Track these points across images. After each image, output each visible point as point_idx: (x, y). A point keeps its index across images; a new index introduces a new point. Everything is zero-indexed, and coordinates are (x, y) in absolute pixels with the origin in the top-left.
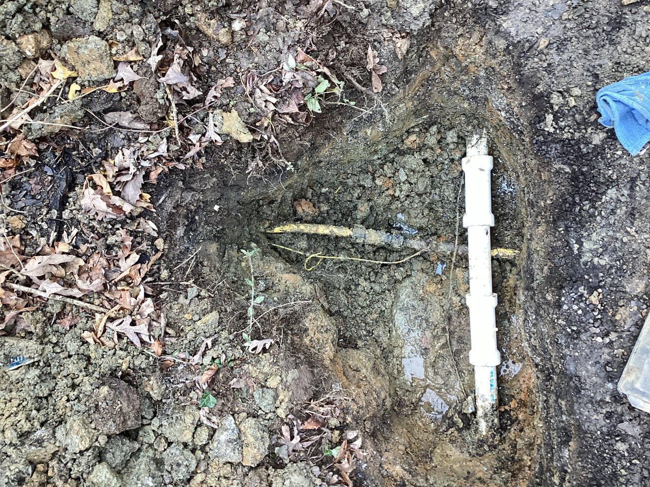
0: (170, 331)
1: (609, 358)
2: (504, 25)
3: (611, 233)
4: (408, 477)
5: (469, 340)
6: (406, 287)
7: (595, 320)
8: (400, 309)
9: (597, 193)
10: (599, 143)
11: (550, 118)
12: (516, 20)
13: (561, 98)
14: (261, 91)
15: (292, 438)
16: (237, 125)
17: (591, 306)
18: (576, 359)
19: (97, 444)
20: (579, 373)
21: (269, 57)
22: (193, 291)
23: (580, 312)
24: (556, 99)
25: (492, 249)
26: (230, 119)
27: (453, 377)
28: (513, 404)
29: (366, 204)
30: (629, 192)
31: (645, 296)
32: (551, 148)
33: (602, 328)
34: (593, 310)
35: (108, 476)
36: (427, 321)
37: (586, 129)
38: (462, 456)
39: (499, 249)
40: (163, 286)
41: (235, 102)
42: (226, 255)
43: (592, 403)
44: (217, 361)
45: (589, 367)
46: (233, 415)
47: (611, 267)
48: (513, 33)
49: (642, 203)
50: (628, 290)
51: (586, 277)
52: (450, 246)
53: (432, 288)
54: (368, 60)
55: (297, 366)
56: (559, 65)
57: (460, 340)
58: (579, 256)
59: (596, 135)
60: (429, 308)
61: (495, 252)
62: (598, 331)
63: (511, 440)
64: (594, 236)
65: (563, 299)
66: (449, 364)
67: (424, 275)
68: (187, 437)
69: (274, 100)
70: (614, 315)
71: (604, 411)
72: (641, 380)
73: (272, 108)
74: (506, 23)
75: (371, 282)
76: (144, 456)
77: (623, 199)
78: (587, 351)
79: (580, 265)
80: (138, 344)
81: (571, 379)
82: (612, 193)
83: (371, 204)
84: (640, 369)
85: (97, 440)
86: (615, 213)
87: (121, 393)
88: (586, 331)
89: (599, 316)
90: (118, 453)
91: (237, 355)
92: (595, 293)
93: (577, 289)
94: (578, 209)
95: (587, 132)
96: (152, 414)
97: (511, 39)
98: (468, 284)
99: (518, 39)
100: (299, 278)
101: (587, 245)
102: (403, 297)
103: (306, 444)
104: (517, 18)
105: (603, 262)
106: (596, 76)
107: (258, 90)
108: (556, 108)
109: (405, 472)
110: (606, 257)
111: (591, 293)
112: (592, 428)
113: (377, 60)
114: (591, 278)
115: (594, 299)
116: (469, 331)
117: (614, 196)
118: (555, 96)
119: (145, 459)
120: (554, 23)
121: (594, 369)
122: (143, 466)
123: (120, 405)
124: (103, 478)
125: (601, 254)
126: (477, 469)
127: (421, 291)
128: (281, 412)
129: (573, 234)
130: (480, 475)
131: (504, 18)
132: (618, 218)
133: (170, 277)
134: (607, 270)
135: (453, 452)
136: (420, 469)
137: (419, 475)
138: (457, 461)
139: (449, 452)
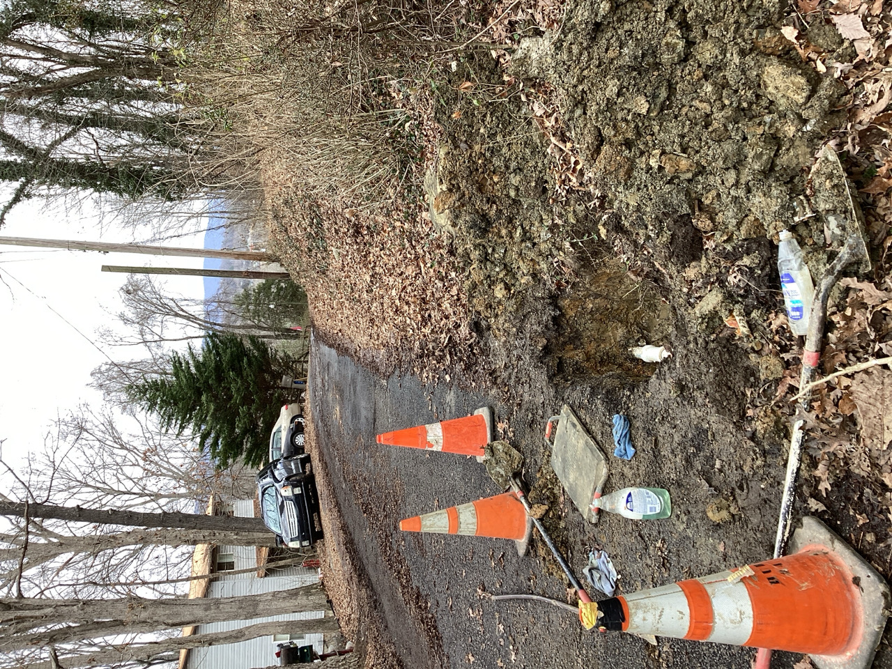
135: (621, 332)
136: (597, 316)
137: (593, 316)
138: (614, 335)
139: (620, 330)
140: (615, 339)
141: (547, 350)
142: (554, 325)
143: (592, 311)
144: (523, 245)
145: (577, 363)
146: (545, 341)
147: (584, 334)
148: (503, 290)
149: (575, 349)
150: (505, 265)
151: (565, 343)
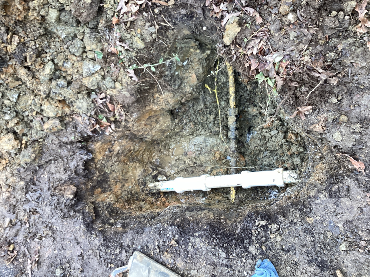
0: (128, 24)
1: (150, 248)
2: (322, 195)
3: (204, 253)
4: (115, 153)
5: (193, 176)
6: (217, 141)
7: (165, 242)
8: (205, 139)
9: (222, 247)
10: (250, 250)
11: (263, 223)
12: (326, 203)
13: (276, 230)
14: (260, 42)
15: (101, 99)
16: (232, 33)
17: (170, 241)
18: (150, 232)
19: (65, 6)
20: (144, 234)
21: (280, 43)
22: (153, 30)
23: (168, 235)
24: (274, 227)
25: (234, 187)
26: (234, 28)
27: (176, 169)
28: (164, 199)
29: (257, 112)
30: (224, 264)
31: (175, 267)
32: (249, 223)
33: (161, 245)
34: (169, 242)
35: (54, 17)
36: (200, 154)
37: (258, 243)
38: (137, 176)
39: (234, 191)
40: (150, 12)
41: (249, 27)
42: (187, 40)
43: (132, 239)
44: (120, 54)
45: (146, 238)
46: (101, 68)
47: (188, 252)
48: (316, 201)
49: (219, 270)
50: (178, 259)
51: (183, 239)
52: (234, 164)
53: (217, 155)
54: (303, 107)
55: (132, 95)
56: (296, 229)
57: (193, 172)
58: (192, 236)
59: (254, 248)
60: (206, 154)
61: (232, 189)
62: (161, 243)
63: (147, 198)
64: (202, 244)
65: (173, 227)
66: (182, 166)
67: (224, 150)
68: (88, 48)
69: (255, 53)
70: (167, 251)
71: (130, 244)
72: (137, 262)
73: (249, 53)
74: (323, 197)
75: (214, 121)
76: (74, 29)
77: (220, 260)
78: (152, 238)
79: (189, 236)
80: (118, 9)
81: (142, 230)
82: (223, 255)
83: (258, 115)
84: (141, 262)
85: (67, 5)
86: (214, 256)
87: (90, 9)
88: (160, 237)
89: (166, 245)
90: (67, 17)
91: (125, 64)
92: (176, 243)
93: (178, 234)
94: (214, 236)
95: (256, 243)
96: (92, 27)
97: (313, 200)
98: (216, 175)
99: (312, 205)
100: (195, 83)
101: (198, 240)
102: (211, 139)
103: (101, 106)
104: (328, 203)
105: (189, 248)
106: (288, 251)
107: (259, 40)
108: (270, 227)
109: (117, 151)
110: (192, 250)
111: (176, 241)
112: (124, 238)
113: (307, 113)
114: (183, 241)
115: (173, 242)
116: (197, 176)
117: (221, 256)
118: (276, 226)
119: (73, 30)
120: (325, 227)
121: (145, 240)
122: (70, 30)
123: (84, 11)
124: (52, 15)
125: (194, 247)
126: (130, 184)
127: (215, 149)
128: (108, 92)
129: (203, 233)
130: (126, 185)
131: (327, 195)
132: (211, 257)
133: (157, 15)
134: (186, 250)
135: (139, 172)
136: (122, 158)
137: (118, 157)
138: (134, 174)
139: (138, 170)
140: (135, 178)
141: (78, 196)
142: (84, 170)
143: (118, 153)
144: (54, 83)
145: (109, 204)
146: (74, 189)
147: (111, 176)
148: (13, 140)
149: (103, 192)
150: (17, 112)
151: (94, 188)
